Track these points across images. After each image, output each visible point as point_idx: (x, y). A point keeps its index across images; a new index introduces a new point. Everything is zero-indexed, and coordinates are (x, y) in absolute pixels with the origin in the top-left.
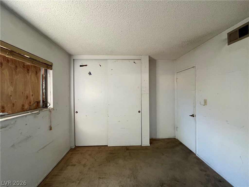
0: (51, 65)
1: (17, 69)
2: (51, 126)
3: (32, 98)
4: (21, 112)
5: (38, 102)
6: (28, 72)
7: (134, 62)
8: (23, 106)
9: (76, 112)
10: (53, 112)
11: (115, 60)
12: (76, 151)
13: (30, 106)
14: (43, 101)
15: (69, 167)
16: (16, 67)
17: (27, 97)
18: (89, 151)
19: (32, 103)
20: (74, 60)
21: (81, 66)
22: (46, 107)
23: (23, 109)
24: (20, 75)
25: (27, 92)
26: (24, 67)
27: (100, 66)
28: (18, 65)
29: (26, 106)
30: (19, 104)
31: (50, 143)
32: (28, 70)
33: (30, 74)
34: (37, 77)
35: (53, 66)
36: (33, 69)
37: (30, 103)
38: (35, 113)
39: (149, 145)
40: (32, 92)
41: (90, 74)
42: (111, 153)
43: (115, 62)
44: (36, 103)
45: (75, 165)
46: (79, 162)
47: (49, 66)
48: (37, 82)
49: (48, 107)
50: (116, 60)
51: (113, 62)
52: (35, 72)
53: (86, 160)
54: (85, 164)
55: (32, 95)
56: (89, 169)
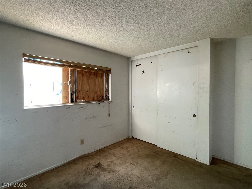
0: (110, 70)
1: (90, 76)
2: (109, 113)
3: (99, 93)
4: (92, 101)
5: (103, 96)
6: (97, 77)
7: (188, 52)
8: (94, 98)
9: (133, 107)
10: (111, 104)
11: (165, 54)
12: (131, 140)
13: (98, 98)
14: (106, 96)
15: (119, 148)
16: (90, 75)
17: (96, 93)
18: (140, 144)
19: (99, 96)
20: (132, 61)
21: (137, 66)
22: (108, 100)
23: (94, 99)
24: (92, 79)
25: (96, 89)
26: (94, 74)
27: (152, 63)
28: (91, 74)
29: (96, 98)
30: (92, 96)
31: (108, 126)
32: (97, 76)
33: (98, 78)
34: (102, 79)
35: (111, 71)
36: (99, 75)
37: (98, 96)
38: (98, 103)
39: (209, 164)
40: (99, 89)
41: (143, 72)
42: (156, 153)
43: (165, 56)
44: (101, 97)
45: (123, 148)
46: (127, 148)
47: (109, 71)
48: (102, 83)
49: (109, 100)
50: (167, 54)
51: (163, 57)
52: (101, 76)
53: (132, 149)
54: (129, 151)
55: (99, 91)
56: (130, 155)
